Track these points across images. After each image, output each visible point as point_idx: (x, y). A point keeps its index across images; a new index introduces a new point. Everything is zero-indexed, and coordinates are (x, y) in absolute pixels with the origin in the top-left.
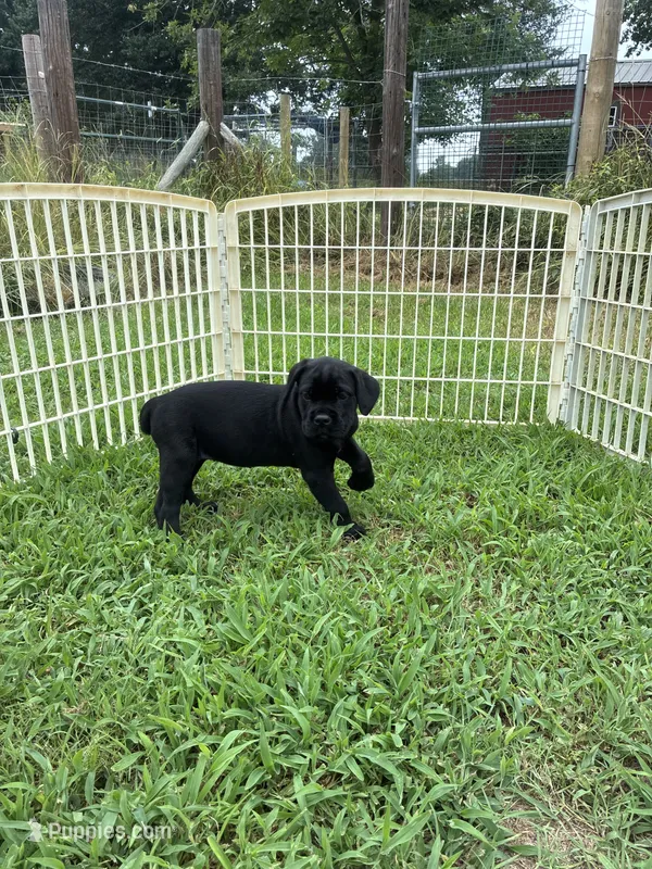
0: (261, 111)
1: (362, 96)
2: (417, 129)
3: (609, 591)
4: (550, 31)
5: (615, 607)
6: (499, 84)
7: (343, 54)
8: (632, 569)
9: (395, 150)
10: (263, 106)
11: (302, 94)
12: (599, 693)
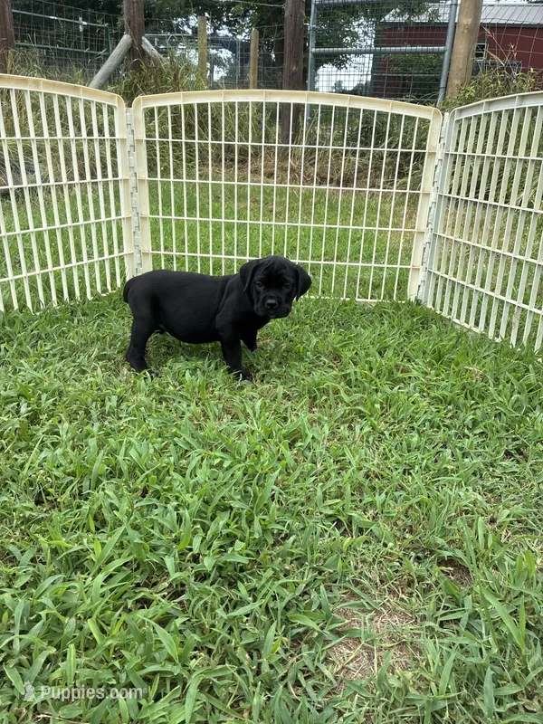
0: (184, 32)
2: (314, 50)
6: (389, 18)
9: (294, 68)
10: (185, 28)
11: (219, 19)
12: (425, 510)
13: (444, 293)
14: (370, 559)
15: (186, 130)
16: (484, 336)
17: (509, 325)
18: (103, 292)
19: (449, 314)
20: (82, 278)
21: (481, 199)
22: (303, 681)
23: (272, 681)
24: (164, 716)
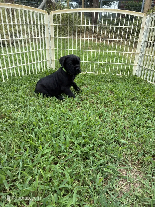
5: (149, 119)
9: (96, 5)
12: (145, 139)
13: (144, 73)
14: (128, 154)
18: (41, 71)
19: (146, 79)
20: (34, 67)
22: (109, 192)
24: (66, 202)
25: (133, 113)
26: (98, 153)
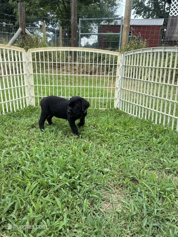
0: (37, 27)
1: (65, 24)
2: (80, 34)
3: (128, 145)
4: (115, 10)
5: (129, 148)
6: (102, 23)
7: (60, 12)
8: (134, 139)
9: (75, 39)
10: (37, 25)
11: (49, 22)
12: (125, 166)
13: (125, 106)
14: (111, 180)
15: (41, 58)
16: (137, 118)
17: (144, 114)
18: (19, 109)
19: (127, 111)
21: (134, 78)
22: (95, 213)
23: (87, 213)
25: (115, 145)
26: (84, 182)
